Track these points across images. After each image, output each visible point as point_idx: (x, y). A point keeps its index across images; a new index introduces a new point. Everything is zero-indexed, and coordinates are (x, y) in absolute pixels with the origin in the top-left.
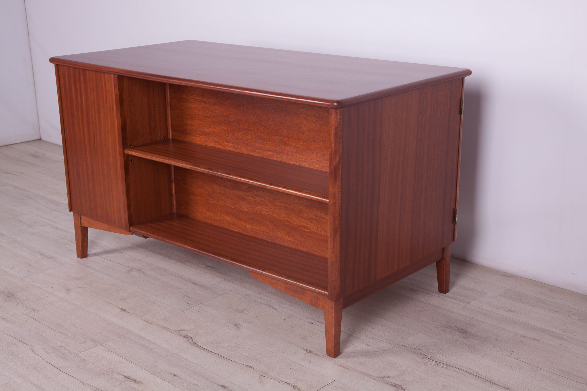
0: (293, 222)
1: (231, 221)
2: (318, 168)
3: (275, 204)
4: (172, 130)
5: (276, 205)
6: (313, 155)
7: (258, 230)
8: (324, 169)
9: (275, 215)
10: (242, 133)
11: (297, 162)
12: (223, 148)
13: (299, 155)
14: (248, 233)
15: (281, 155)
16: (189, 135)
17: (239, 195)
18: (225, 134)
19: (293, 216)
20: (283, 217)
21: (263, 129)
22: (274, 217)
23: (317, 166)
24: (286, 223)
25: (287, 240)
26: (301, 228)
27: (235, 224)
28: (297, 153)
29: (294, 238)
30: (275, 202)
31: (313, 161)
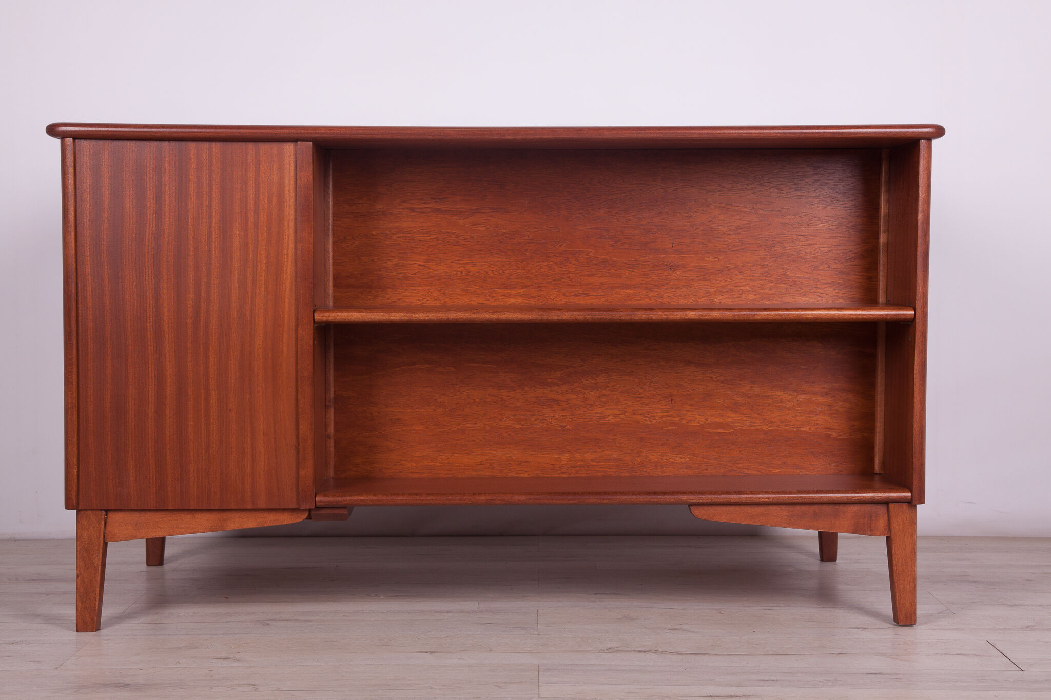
0: (690, 421)
1: (514, 458)
2: (755, 300)
3: (640, 394)
4: (334, 286)
5: (642, 395)
6: (741, 277)
7: (592, 460)
8: (769, 300)
9: (639, 418)
10: (552, 263)
11: (702, 297)
12: (493, 303)
13: (705, 282)
14: (563, 473)
15: (659, 290)
16: (388, 290)
17: (536, 397)
18: (501, 272)
19: (687, 411)
20: (662, 417)
21: (613, 246)
22: (638, 422)
23: (751, 297)
24: (670, 428)
25: (672, 462)
26: (710, 430)
27: (527, 462)
28: (701, 280)
29: (690, 455)
30: (641, 391)
31: (741, 288)
